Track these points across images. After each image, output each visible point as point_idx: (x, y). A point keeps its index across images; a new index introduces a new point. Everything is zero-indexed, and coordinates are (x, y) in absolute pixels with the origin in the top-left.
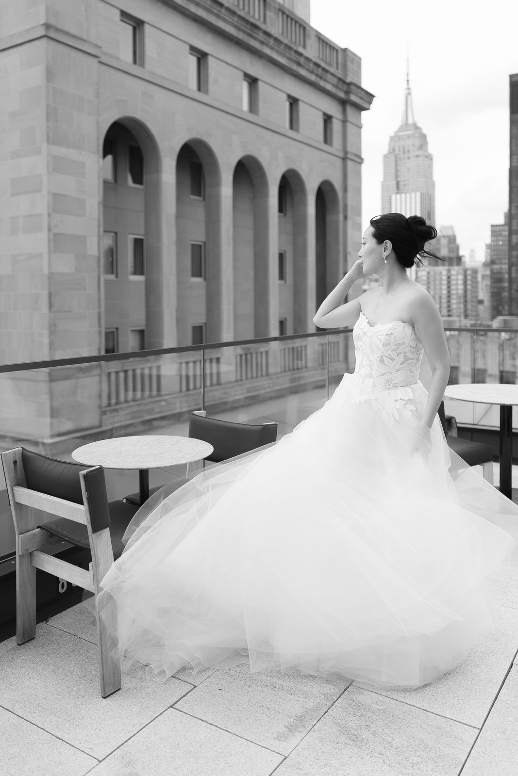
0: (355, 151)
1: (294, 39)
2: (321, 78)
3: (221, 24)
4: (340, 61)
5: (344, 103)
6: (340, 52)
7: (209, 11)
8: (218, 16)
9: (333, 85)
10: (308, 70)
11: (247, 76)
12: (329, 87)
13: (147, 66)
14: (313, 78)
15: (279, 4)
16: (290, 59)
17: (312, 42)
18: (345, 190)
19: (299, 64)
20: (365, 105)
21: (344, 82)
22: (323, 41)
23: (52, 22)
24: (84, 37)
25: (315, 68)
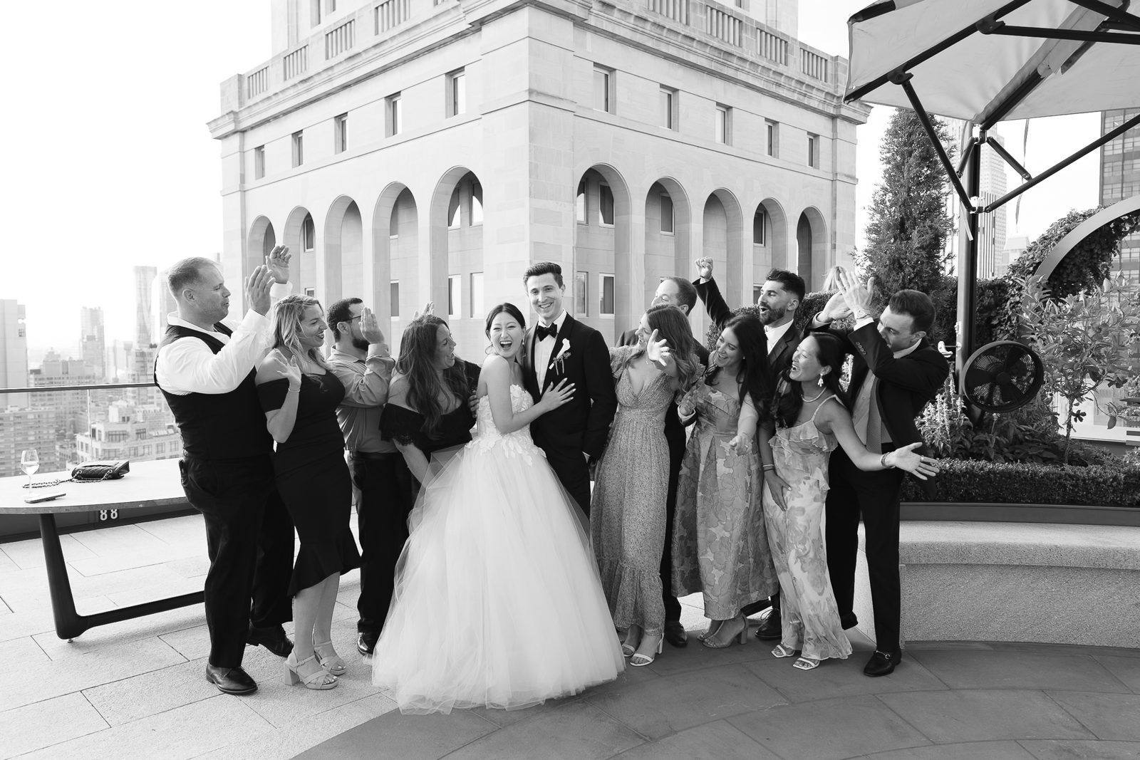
0: (847, 173)
1: (774, 58)
2: (805, 95)
3: (692, 58)
4: (829, 72)
5: (833, 118)
6: (829, 60)
7: (680, 47)
8: (689, 51)
9: (820, 101)
10: (789, 89)
11: (718, 104)
12: (814, 104)
13: (617, 113)
14: (795, 97)
15: (757, 22)
16: (767, 81)
17: (796, 57)
18: (835, 216)
19: (778, 85)
20: (861, 119)
21: (833, 96)
22: (808, 52)
23: (535, 87)
24: (561, 96)
25: (798, 86)
